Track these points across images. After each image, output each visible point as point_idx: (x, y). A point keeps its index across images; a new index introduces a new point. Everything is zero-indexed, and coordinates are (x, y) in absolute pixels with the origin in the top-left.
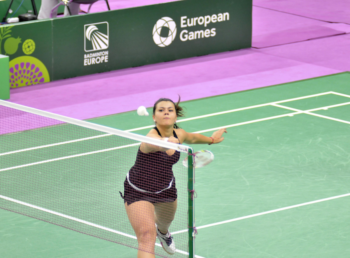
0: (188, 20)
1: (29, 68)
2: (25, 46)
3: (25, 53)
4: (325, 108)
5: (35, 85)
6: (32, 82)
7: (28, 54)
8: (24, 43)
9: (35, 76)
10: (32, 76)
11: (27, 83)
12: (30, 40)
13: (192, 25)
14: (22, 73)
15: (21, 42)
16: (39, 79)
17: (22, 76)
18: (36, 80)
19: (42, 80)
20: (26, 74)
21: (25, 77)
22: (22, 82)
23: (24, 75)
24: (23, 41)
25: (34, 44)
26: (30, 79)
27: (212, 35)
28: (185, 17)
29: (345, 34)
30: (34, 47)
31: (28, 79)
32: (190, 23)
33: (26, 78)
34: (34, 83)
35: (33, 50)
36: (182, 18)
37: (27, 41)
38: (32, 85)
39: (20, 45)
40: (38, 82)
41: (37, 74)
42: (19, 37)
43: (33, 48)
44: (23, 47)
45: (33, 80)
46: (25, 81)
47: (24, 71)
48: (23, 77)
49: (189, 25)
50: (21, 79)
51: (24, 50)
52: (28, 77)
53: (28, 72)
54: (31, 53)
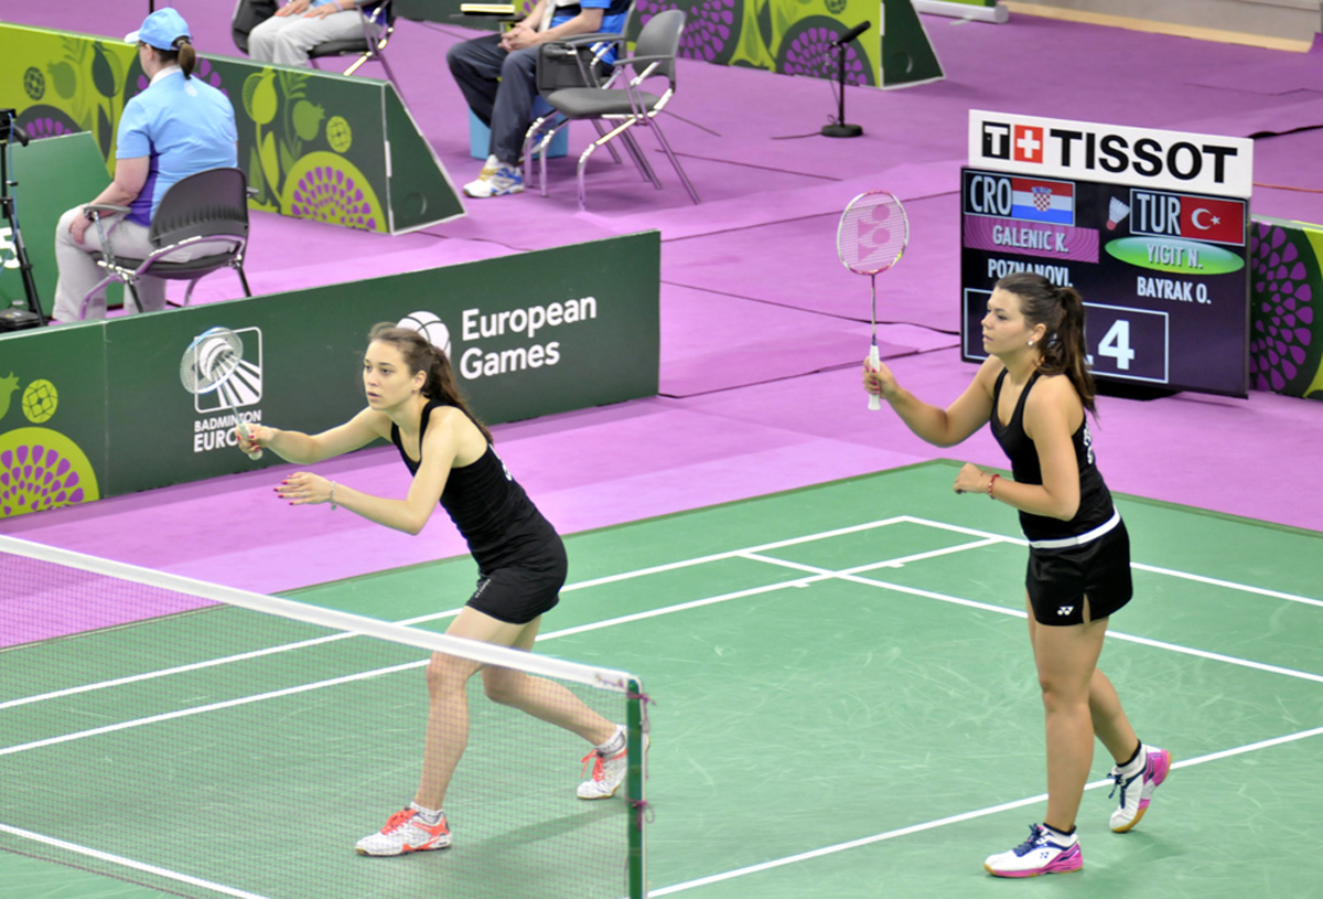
0: (484, 319)
1: (42, 463)
2: (29, 398)
3: (31, 418)
4: (896, 563)
5: (59, 508)
6: (48, 501)
7: (37, 420)
8: (28, 391)
9: (57, 486)
10: (49, 486)
11: (35, 505)
12: (43, 382)
13: (493, 332)
14: (22, 476)
15: (17, 387)
16: (69, 491)
17: (22, 485)
18: (61, 497)
19: (78, 495)
20: (32, 479)
21: (30, 486)
22: (22, 501)
23: (27, 482)
24: (24, 384)
25: (54, 393)
26: (45, 492)
27: (549, 362)
28: (475, 312)
29: (916, 353)
30: (55, 402)
31: (40, 493)
32: (489, 328)
33: (33, 490)
34: (56, 505)
35: (52, 411)
36: (467, 314)
37: (34, 385)
38: (49, 509)
39: (17, 398)
40: (66, 502)
41: (63, 479)
42: (11, 374)
43: (51, 405)
44: (25, 401)
45: (53, 495)
46: (30, 497)
47: (28, 470)
48: (25, 489)
49: (486, 334)
50: (20, 492)
51: (26, 410)
52: (38, 488)
53: (39, 472)
54: (46, 418)
